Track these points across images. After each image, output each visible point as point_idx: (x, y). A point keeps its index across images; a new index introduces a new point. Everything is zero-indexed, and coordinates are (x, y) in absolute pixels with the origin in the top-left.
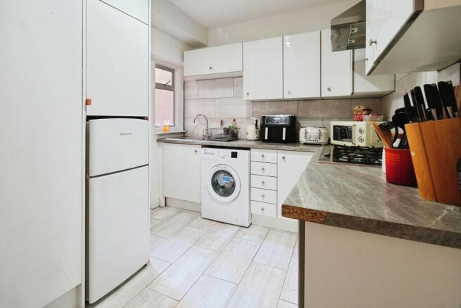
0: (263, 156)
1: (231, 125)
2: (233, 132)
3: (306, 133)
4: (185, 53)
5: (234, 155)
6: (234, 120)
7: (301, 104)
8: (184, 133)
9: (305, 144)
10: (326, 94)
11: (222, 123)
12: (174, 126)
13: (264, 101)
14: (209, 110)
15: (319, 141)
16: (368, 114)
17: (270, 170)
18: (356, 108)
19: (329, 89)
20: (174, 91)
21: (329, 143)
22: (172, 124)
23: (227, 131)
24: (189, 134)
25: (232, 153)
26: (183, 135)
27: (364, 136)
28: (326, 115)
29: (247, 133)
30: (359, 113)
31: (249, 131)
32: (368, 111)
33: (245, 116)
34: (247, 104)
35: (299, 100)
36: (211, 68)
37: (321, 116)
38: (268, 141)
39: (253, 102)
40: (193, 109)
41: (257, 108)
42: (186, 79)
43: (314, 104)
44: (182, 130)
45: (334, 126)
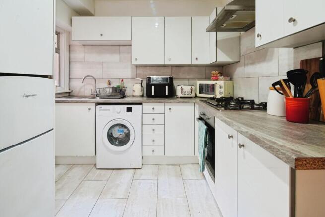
0: (153, 109)
1: (118, 84)
2: (121, 90)
3: (182, 90)
4: (73, 18)
5: (129, 110)
6: (122, 81)
7: (174, 68)
8: (70, 93)
9: (181, 98)
10: (195, 62)
11: (109, 83)
12: (59, 86)
13: (146, 66)
14: (97, 72)
15: (191, 95)
16: (221, 76)
17: (159, 119)
18: (213, 72)
19: (197, 59)
20: (59, 54)
21: (196, 96)
22: (57, 85)
23: (115, 90)
24: (75, 93)
25: (127, 108)
26: (69, 95)
27: (222, 90)
28: (191, 77)
29: (134, 91)
30: (215, 75)
31: (135, 89)
32: (221, 74)
33: (130, 77)
34: (132, 67)
35: (172, 66)
36: (101, 35)
37: (187, 77)
38: (155, 97)
39: (137, 66)
40: (79, 71)
41: (141, 71)
42: (72, 43)
43: (182, 69)
44: (68, 91)
45: (200, 85)
